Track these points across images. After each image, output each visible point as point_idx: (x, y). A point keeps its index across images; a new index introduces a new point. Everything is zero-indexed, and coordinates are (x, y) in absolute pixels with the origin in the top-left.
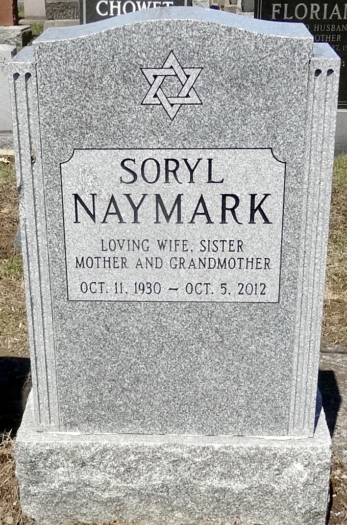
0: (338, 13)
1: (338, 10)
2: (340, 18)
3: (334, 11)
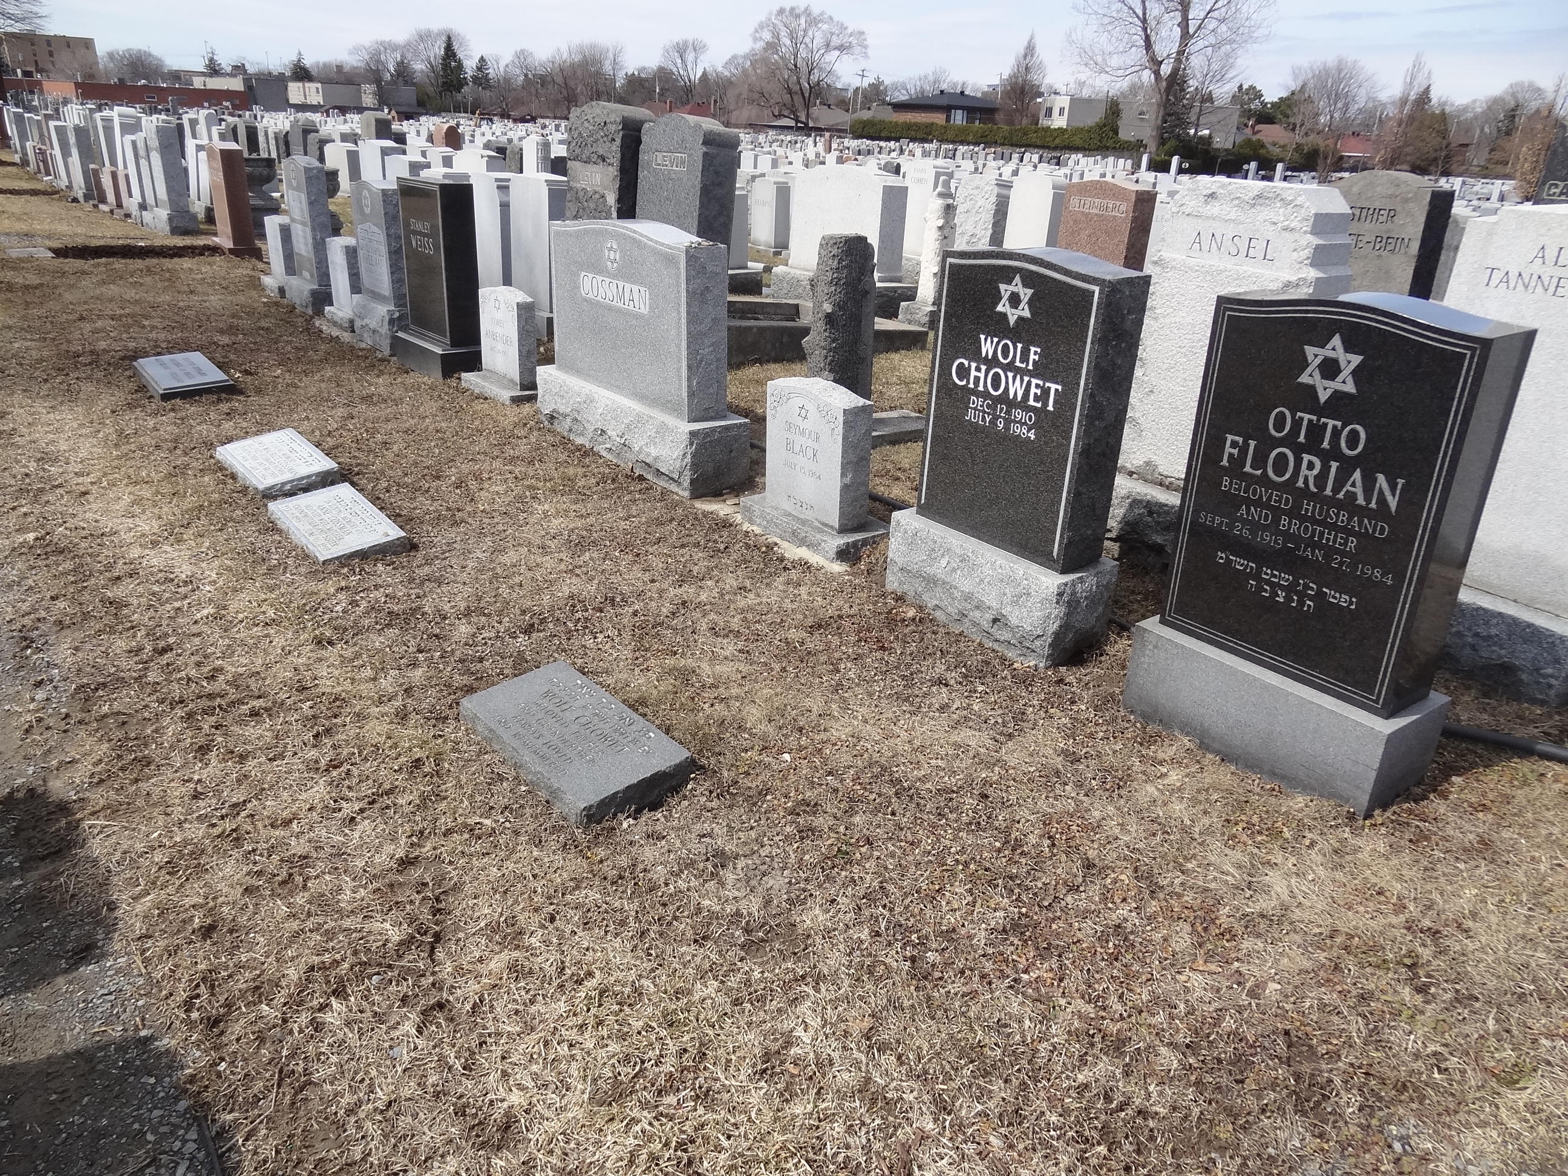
0: (1359, 491)
1: (1359, 483)
2: (1361, 501)
3: (1350, 483)
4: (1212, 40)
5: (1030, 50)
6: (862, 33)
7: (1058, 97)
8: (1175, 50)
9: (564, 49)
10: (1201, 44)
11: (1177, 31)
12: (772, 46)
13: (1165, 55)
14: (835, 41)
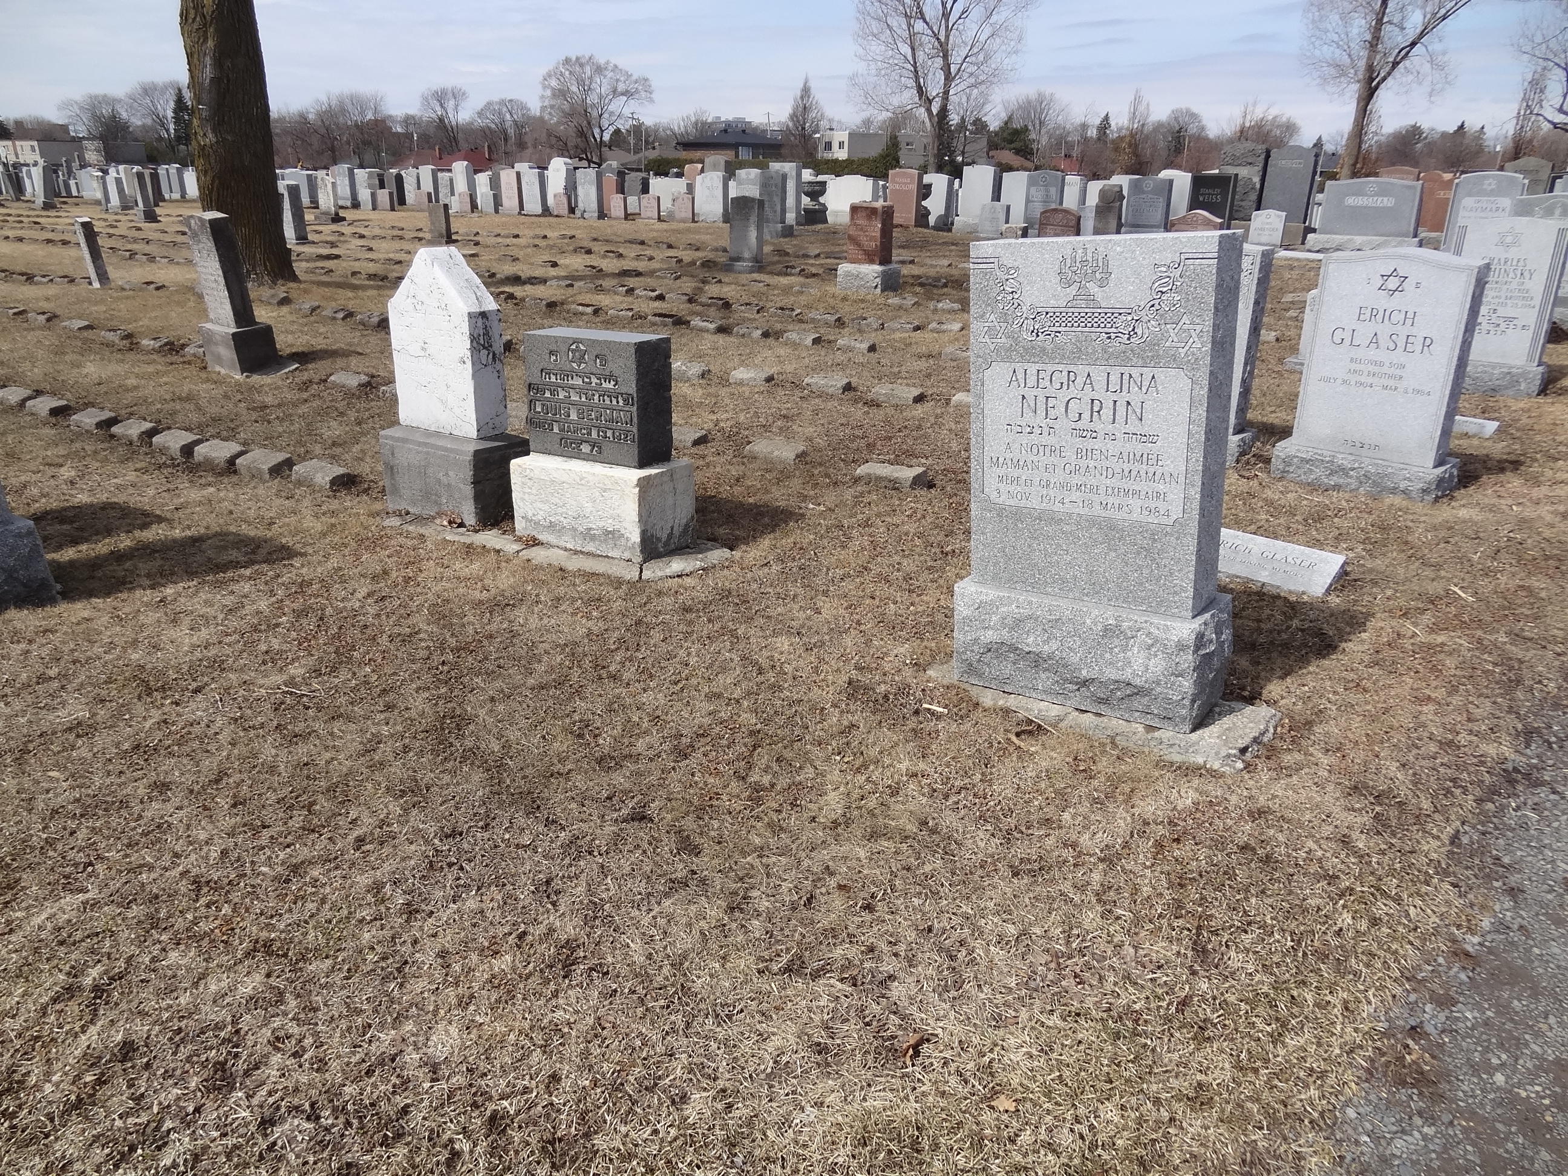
4: (972, 80)
5: (806, 91)
6: (646, 80)
7: (835, 132)
8: (942, 90)
9: (324, 99)
10: (962, 86)
11: (941, 76)
12: (561, 93)
13: (934, 94)
14: (621, 87)
